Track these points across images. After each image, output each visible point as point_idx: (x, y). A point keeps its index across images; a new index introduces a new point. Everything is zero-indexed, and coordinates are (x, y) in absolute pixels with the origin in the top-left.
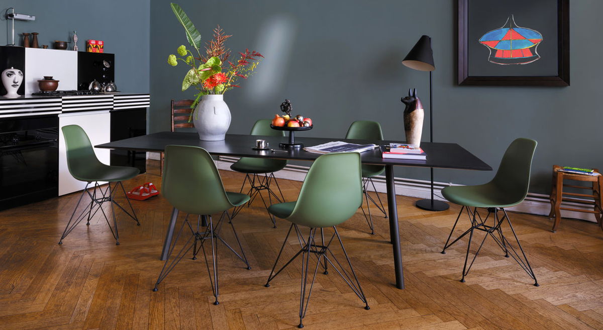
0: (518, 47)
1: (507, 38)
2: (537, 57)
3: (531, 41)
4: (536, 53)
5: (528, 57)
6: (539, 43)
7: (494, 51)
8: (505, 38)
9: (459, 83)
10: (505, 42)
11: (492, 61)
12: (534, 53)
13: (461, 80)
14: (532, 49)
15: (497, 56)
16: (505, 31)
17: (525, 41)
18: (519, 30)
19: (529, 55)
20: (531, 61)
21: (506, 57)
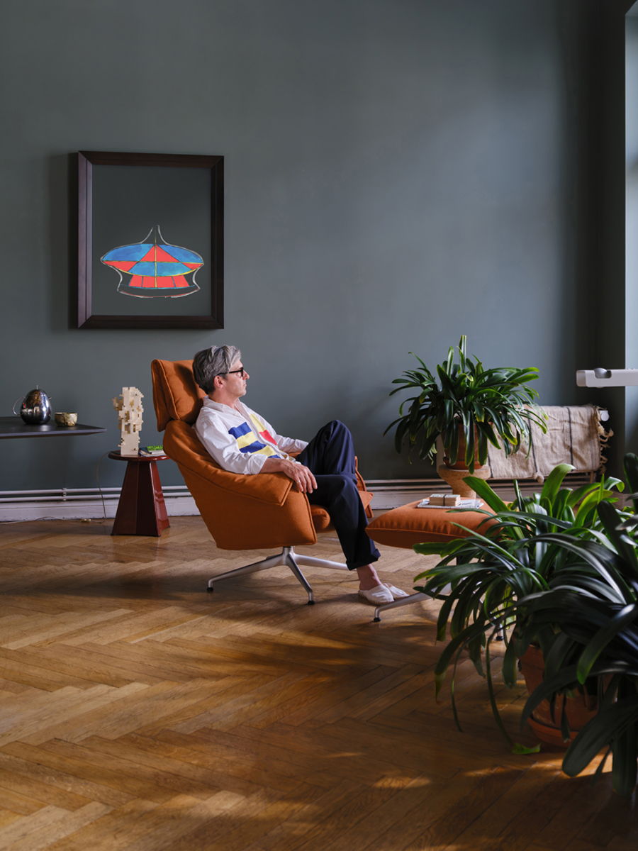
0: (166, 274)
1: (149, 258)
2: (196, 288)
3: (187, 265)
4: (194, 282)
5: (181, 287)
6: (198, 269)
7: (128, 277)
8: (147, 258)
9: (79, 326)
10: (146, 265)
11: (125, 291)
12: (191, 283)
13: (82, 320)
14: (188, 277)
15: (132, 284)
16: (145, 248)
17: (176, 264)
18: (168, 248)
19: (183, 285)
20: (187, 293)
21: (147, 287)
